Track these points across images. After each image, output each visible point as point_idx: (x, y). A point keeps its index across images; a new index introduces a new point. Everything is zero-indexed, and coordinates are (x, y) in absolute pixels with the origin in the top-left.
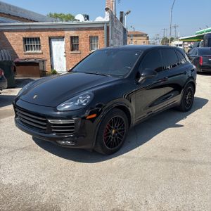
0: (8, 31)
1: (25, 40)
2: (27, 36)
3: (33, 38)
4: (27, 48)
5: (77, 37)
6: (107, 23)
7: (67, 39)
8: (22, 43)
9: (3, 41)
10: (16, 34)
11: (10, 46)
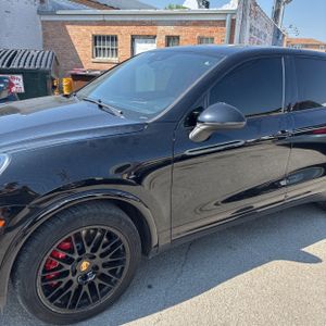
0: (73, 23)
1: (96, 39)
2: (99, 33)
3: (108, 37)
4: (97, 52)
5: (178, 37)
6: (233, 13)
7: (161, 39)
8: (91, 43)
9: (64, 40)
10: (83, 29)
11: (74, 48)
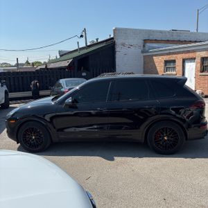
1: (166, 62)
2: (167, 59)
7: (198, 60)
8: (163, 65)
10: (160, 58)
